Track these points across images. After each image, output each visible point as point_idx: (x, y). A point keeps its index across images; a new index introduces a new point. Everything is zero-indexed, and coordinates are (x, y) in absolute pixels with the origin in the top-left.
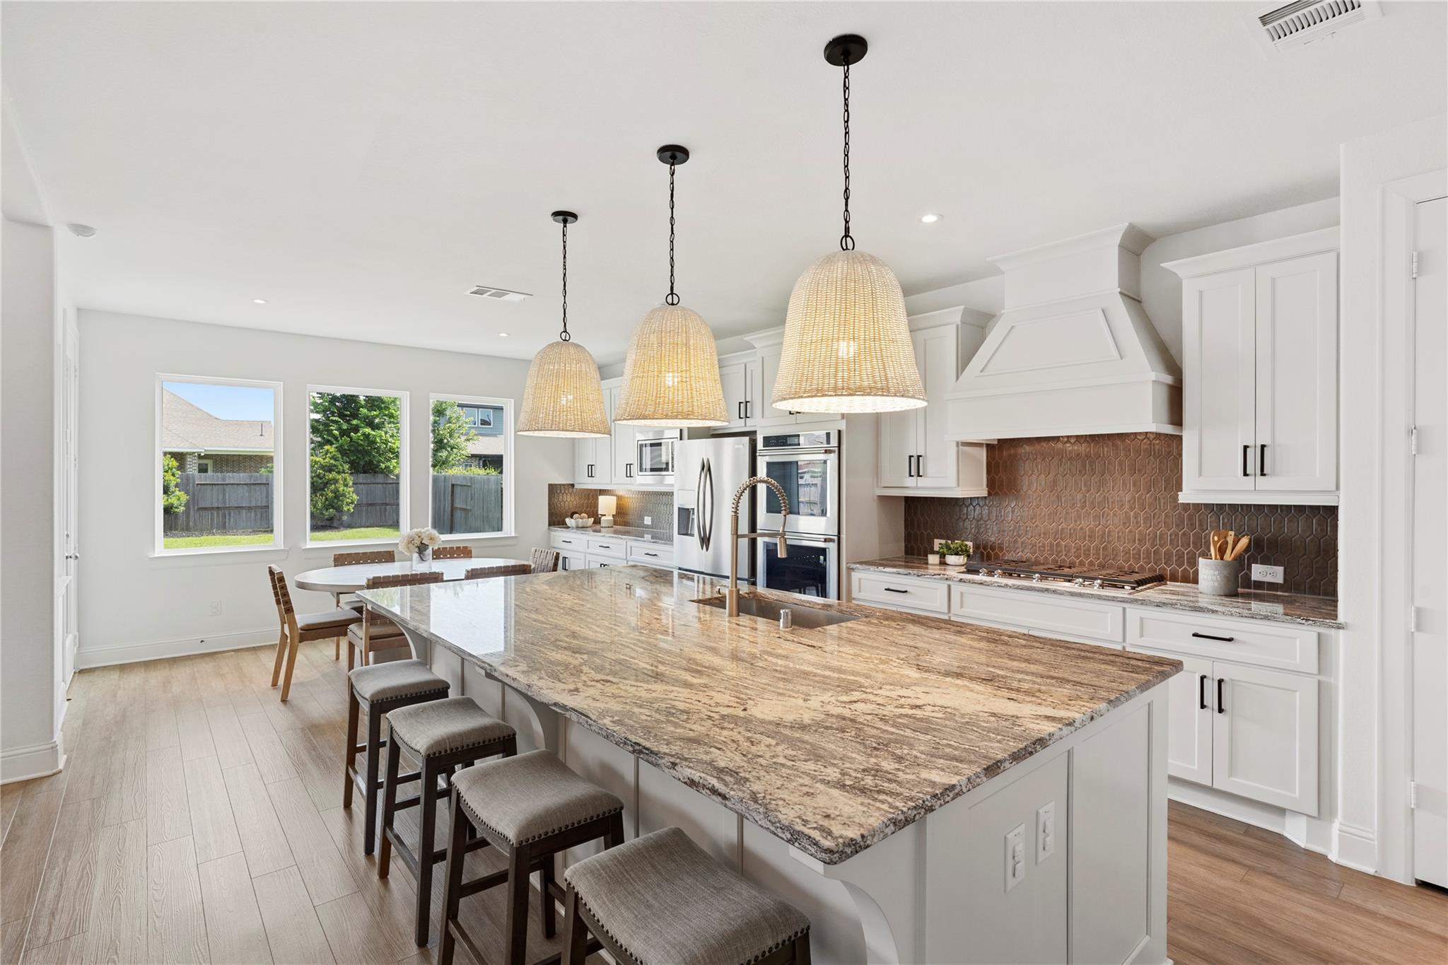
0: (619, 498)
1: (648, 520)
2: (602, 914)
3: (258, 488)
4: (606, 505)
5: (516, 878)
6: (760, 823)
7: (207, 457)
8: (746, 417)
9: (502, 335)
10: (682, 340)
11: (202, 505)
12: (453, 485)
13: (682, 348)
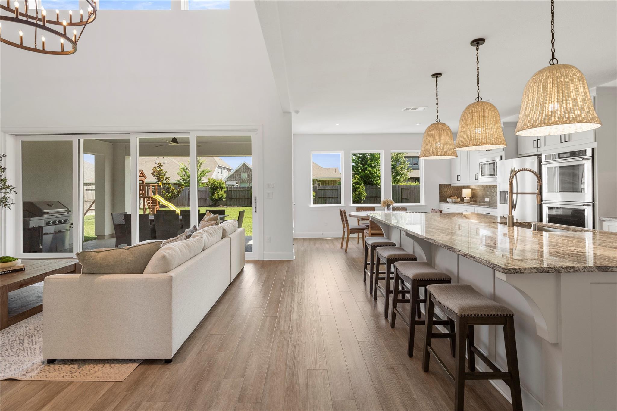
0: (473, 190)
1: (487, 200)
2: (437, 296)
3: (335, 191)
4: (466, 193)
5: (412, 292)
6: (484, 264)
7: (320, 181)
8: (538, 147)
9: (417, 124)
10: (482, 115)
11: (319, 196)
12: (402, 189)
13: (481, 118)
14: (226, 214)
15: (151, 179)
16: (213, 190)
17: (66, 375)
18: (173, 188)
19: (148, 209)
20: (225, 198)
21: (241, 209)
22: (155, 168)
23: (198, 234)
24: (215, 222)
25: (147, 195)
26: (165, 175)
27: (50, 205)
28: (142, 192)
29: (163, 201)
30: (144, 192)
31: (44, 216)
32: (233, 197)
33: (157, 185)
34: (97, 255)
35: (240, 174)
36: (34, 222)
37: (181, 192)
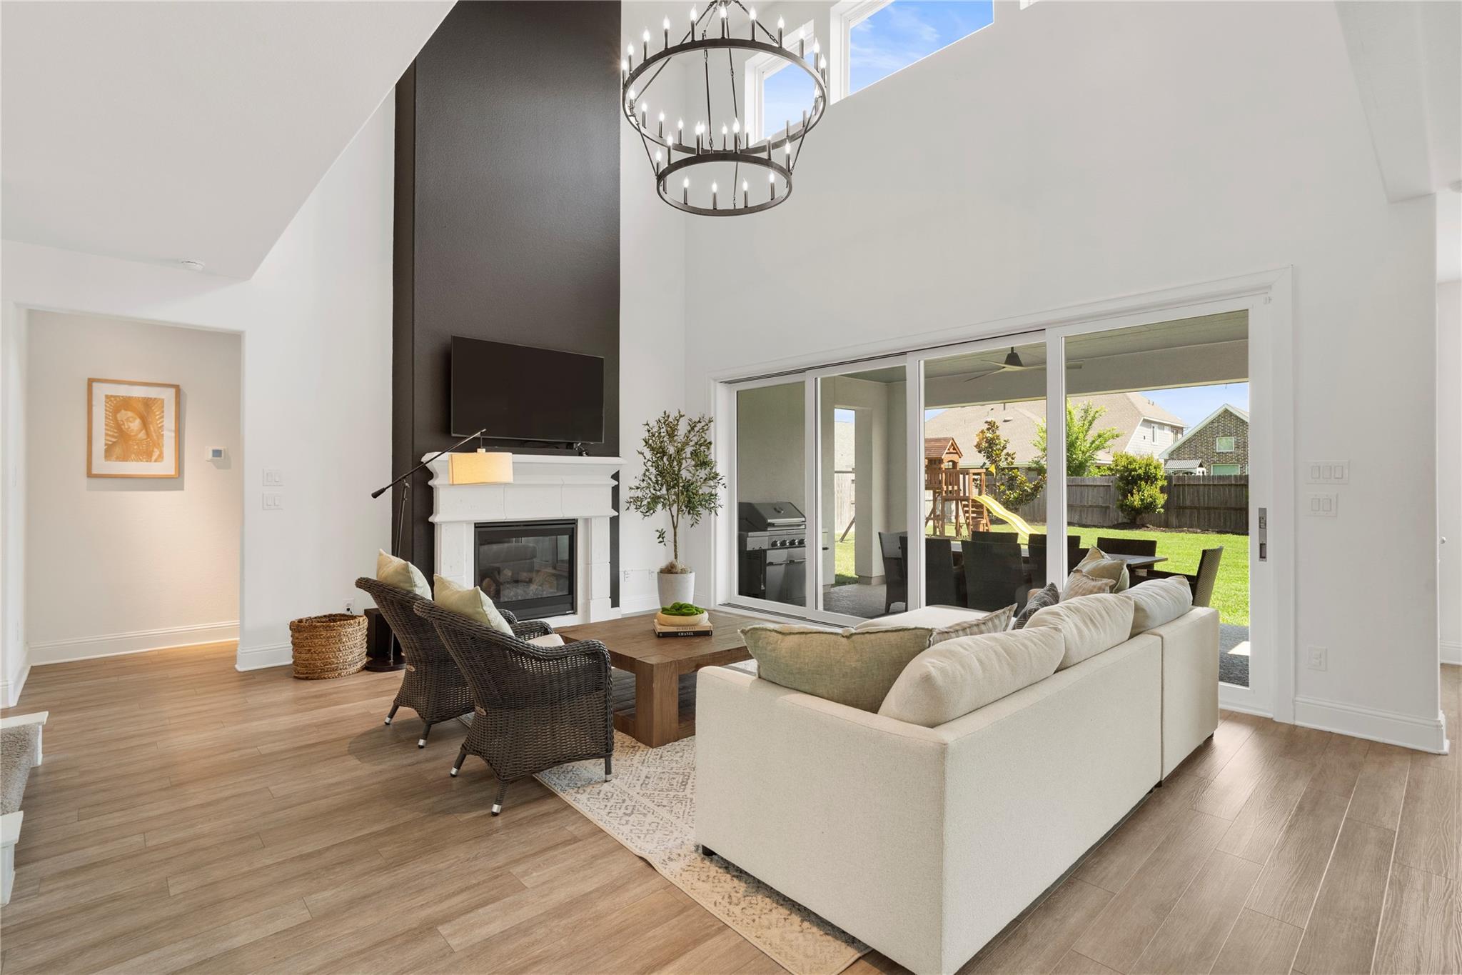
14: (1158, 555)
15: (972, 459)
16: (1128, 483)
17: (720, 901)
18: (1022, 477)
19: (965, 526)
20: (1161, 508)
21: (1211, 540)
22: (982, 432)
23: (1048, 617)
24: (1112, 582)
25: (962, 495)
26: (1004, 448)
27: (778, 510)
28: (953, 488)
29: (999, 510)
30: (956, 488)
31: (769, 529)
32: (1188, 503)
33: (984, 471)
34: (781, 642)
35: (1211, 439)
36: (757, 541)
37: (1042, 488)
